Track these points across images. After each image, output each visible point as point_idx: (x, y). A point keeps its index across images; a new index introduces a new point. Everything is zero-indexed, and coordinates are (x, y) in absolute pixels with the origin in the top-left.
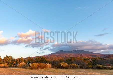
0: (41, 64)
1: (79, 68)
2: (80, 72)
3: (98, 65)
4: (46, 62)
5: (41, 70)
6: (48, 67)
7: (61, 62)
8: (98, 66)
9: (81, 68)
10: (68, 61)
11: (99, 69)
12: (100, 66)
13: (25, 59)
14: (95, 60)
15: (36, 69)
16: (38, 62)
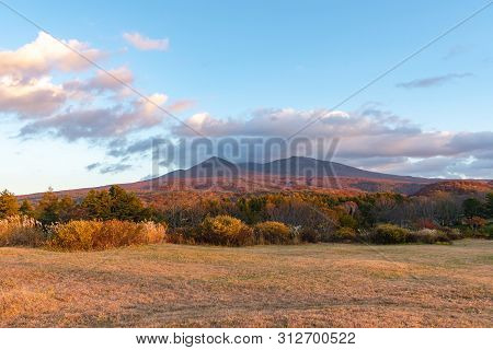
0: (115, 224)
1: (296, 240)
2: (299, 258)
3: (381, 226)
4: (139, 216)
5: (115, 250)
6: (149, 235)
7: (214, 214)
8: (380, 231)
9: (308, 238)
10: (249, 210)
11: (384, 244)
12: (388, 227)
13: (29, 202)
14: (373, 202)
15: (86, 249)
16: (95, 213)
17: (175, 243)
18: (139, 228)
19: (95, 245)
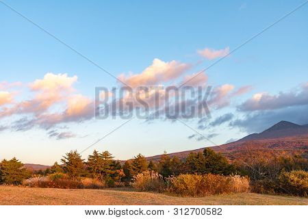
0: (210, 177)
4: (228, 171)
5: (212, 197)
6: (237, 186)
13: (153, 162)
15: (193, 196)
16: (195, 169)
18: (228, 180)
19: (198, 193)
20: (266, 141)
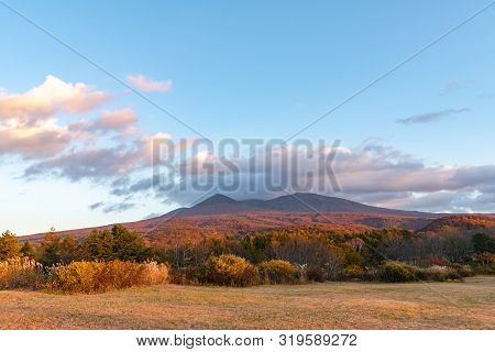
0: (117, 265)
1: (302, 279)
2: (306, 298)
3: (390, 263)
4: (141, 256)
5: (117, 292)
6: (152, 276)
7: (218, 253)
8: (388, 269)
9: (314, 277)
10: (253, 248)
11: (394, 282)
12: (396, 265)
13: (30, 243)
14: (379, 238)
15: (87, 292)
16: (97, 253)
17: (178, 284)
18: (141, 269)
19: (96, 288)
20: (195, 218)
